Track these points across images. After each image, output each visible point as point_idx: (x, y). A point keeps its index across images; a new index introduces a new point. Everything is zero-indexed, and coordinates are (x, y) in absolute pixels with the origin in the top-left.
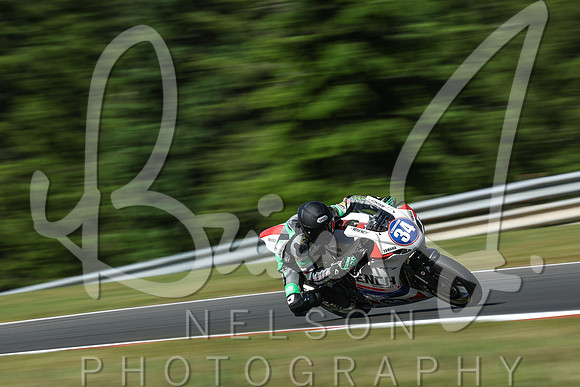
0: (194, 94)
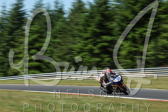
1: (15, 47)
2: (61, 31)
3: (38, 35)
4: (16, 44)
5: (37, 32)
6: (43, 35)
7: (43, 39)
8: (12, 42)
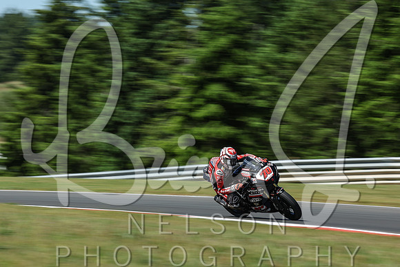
0: (138, 96)
1: (157, 74)
2: (304, 28)
3: (233, 37)
4: (162, 64)
5: (229, 29)
6: (249, 38)
7: (247, 53)
8: (148, 60)
